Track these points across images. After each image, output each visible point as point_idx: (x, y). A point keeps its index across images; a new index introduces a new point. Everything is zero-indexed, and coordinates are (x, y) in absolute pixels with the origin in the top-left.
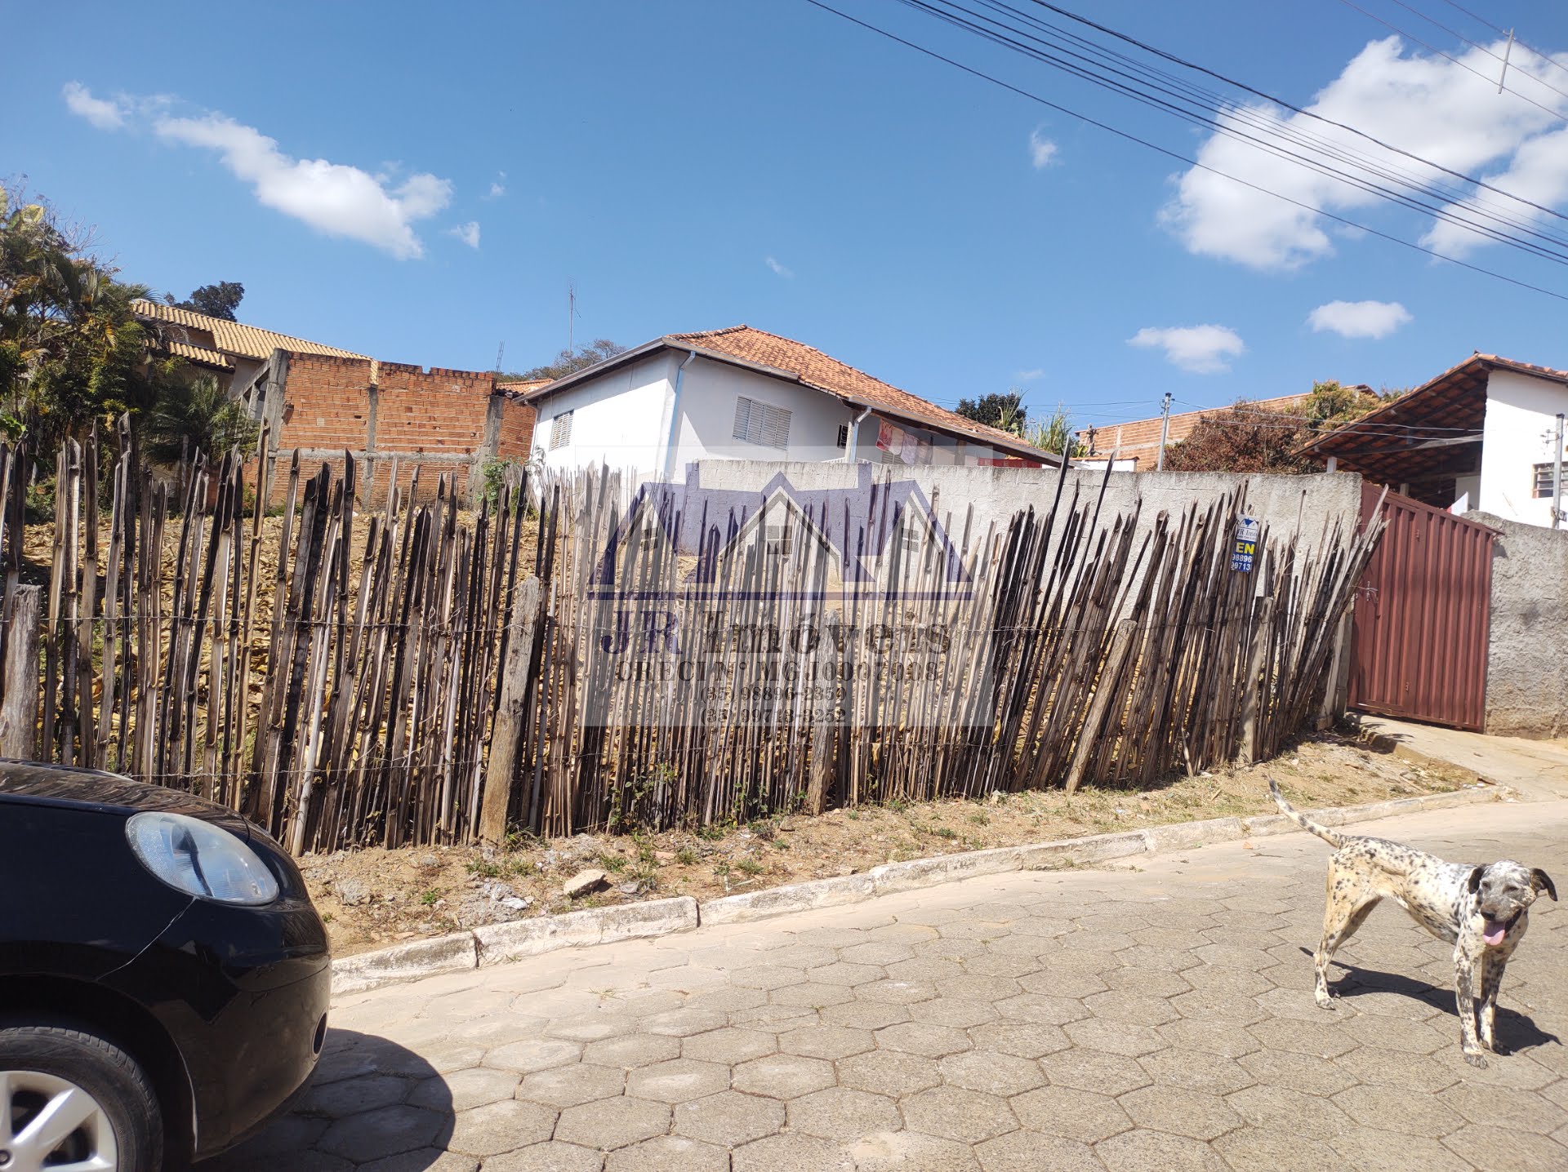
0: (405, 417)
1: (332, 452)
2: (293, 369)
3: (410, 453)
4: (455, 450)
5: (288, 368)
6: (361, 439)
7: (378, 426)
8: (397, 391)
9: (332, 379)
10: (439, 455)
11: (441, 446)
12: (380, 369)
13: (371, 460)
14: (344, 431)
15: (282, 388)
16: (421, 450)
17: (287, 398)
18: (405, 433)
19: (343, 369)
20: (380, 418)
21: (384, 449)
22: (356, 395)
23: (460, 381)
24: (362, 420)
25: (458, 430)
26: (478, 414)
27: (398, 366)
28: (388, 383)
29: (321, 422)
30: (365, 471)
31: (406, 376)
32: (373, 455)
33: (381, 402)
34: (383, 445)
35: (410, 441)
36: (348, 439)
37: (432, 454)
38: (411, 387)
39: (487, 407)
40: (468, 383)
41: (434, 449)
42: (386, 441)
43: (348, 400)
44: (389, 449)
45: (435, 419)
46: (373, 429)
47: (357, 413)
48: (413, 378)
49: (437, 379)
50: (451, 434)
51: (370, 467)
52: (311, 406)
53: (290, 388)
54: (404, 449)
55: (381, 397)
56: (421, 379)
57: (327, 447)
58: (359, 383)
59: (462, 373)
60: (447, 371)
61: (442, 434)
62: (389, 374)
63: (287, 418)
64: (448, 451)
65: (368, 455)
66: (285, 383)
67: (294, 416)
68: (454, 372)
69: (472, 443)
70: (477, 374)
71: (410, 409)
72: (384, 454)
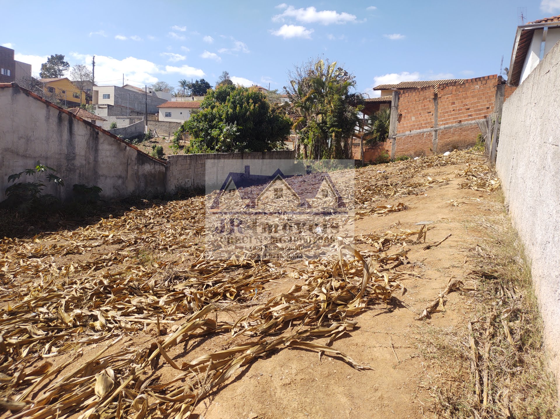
0: (451, 108)
1: (419, 131)
2: (401, 99)
3: (454, 124)
4: (478, 118)
5: (399, 99)
6: (432, 122)
7: (439, 114)
8: (446, 96)
9: (417, 99)
10: (470, 122)
11: (470, 117)
12: (439, 88)
13: (436, 131)
14: (423, 120)
15: (397, 108)
16: (460, 121)
17: (399, 111)
18: (452, 115)
19: (422, 93)
20: (439, 111)
21: (442, 125)
22: (429, 103)
23: (479, 83)
24: (431, 113)
25: (479, 108)
26: (490, 97)
27: (447, 84)
28: (442, 94)
29: (413, 119)
30: (434, 136)
31: (451, 87)
32: (437, 128)
33: (440, 104)
34: (441, 123)
35: (454, 119)
36: (425, 124)
37: (466, 122)
38: (454, 93)
39: (495, 92)
40: (484, 82)
41: (467, 120)
42: (443, 121)
43: (425, 106)
44: (445, 124)
45: (467, 105)
46: (436, 116)
47: (429, 111)
48: (455, 88)
49: (467, 85)
50: (475, 111)
51: (436, 134)
52: (409, 113)
53: (400, 108)
54: (452, 123)
55: (439, 101)
56: (459, 87)
57: (416, 129)
58: (429, 97)
59: (480, 78)
60: (472, 80)
61: (472, 112)
62: (443, 89)
63: (399, 120)
64: (474, 119)
65: (434, 129)
66: (398, 106)
67: (402, 119)
68: (476, 79)
69: (487, 113)
70: (489, 77)
71: (454, 103)
72: (442, 127)
